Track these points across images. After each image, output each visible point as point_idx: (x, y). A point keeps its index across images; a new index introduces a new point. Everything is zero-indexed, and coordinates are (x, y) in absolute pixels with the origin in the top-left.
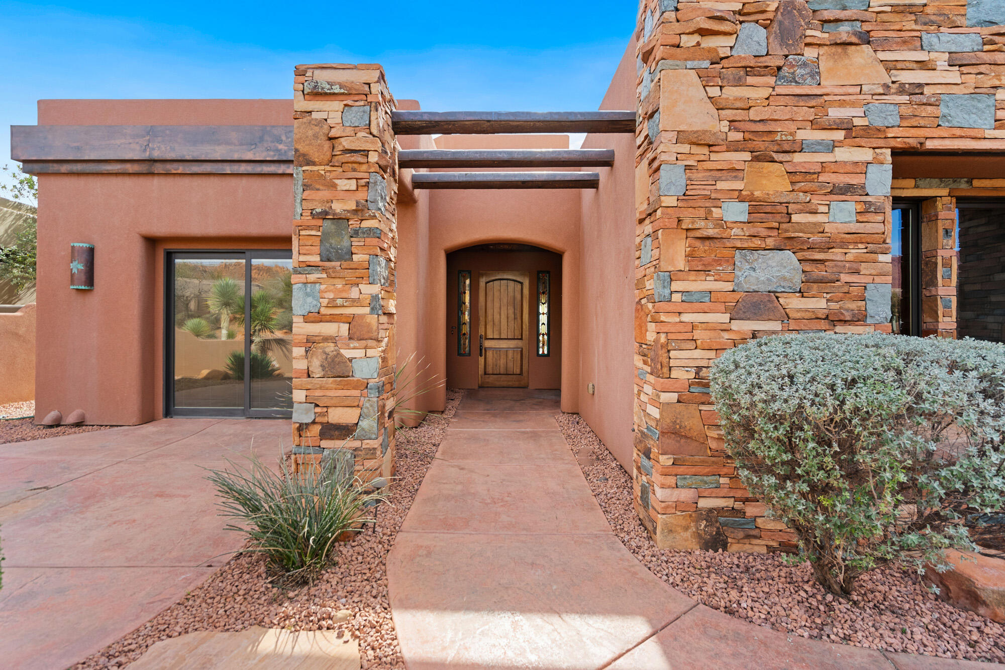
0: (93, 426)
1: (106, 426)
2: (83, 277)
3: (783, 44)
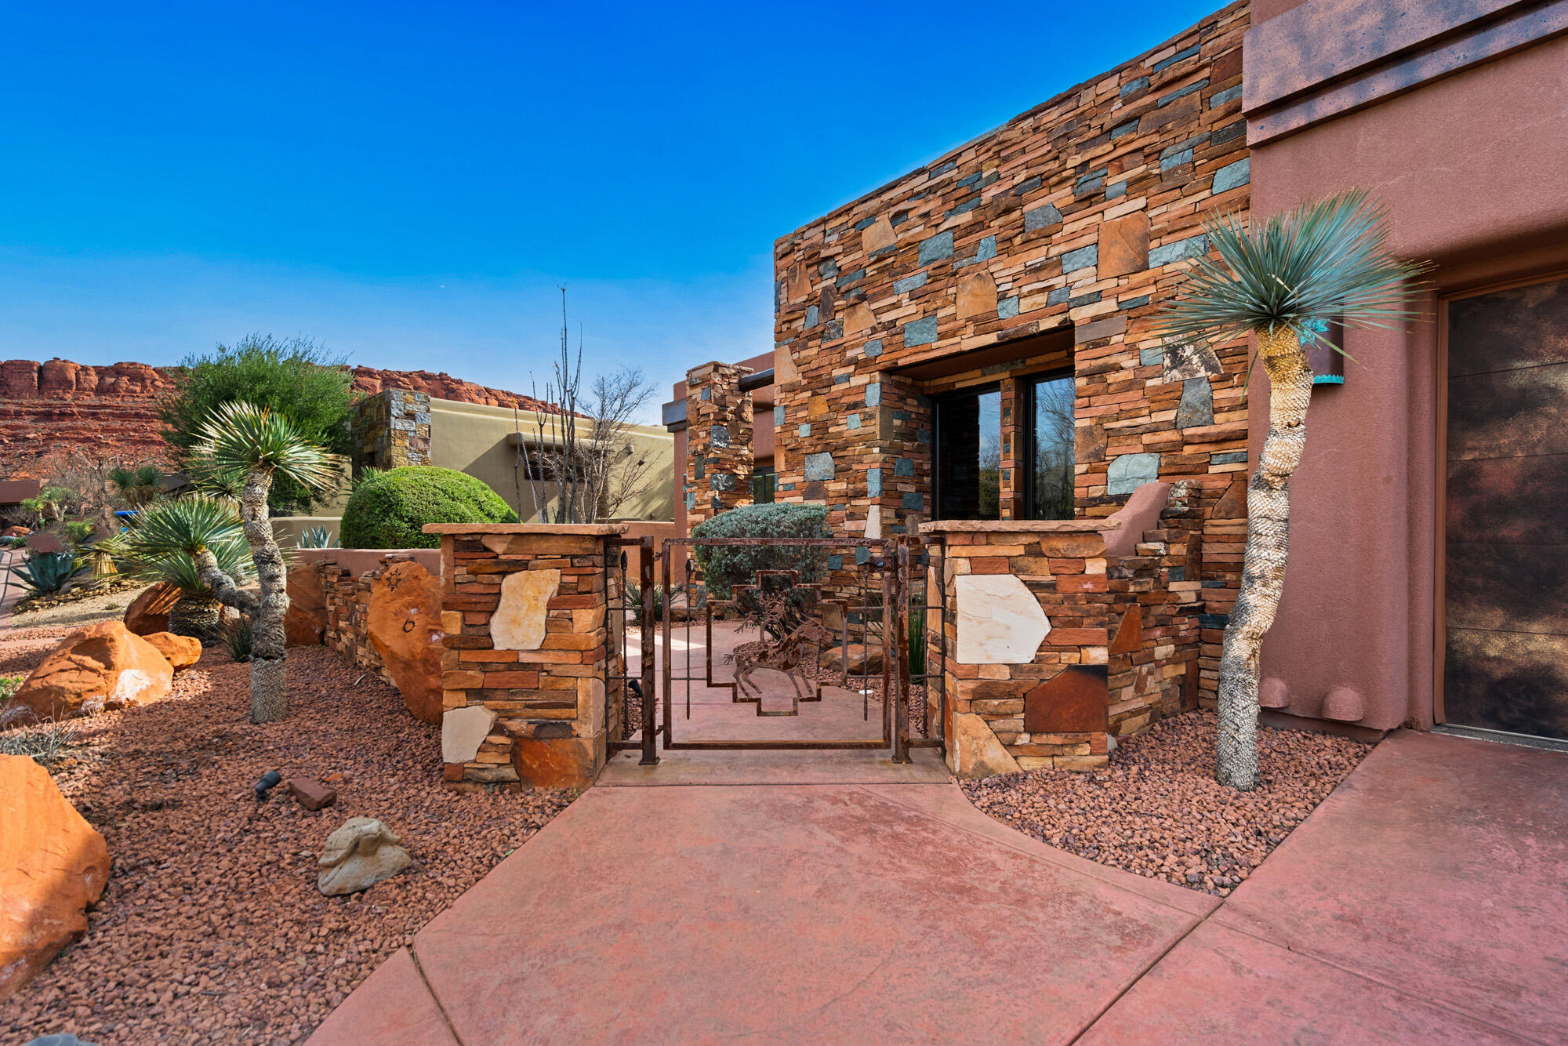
3: (824, 315)
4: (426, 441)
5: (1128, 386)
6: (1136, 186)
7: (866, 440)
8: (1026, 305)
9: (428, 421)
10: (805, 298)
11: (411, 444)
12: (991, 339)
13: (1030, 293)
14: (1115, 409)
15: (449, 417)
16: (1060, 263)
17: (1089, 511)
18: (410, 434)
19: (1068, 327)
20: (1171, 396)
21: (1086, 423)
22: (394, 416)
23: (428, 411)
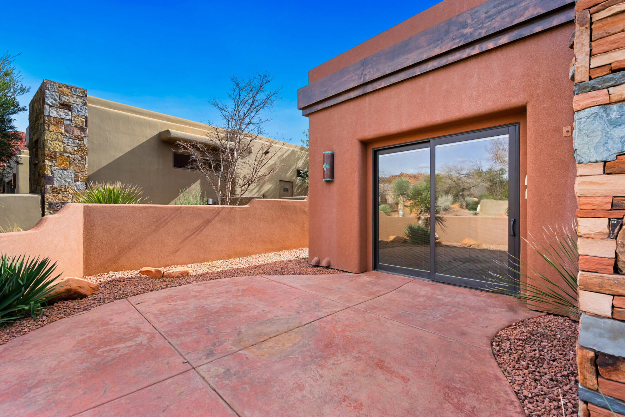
0: (334, 269)
1: (341, 271)
2: (329, 174)
4: (83, 130)
9: (85, 113)
11: (66, 131)
15: (107, 113)
18: (65, 122)
22: (48, 104)
23: (85, 104)
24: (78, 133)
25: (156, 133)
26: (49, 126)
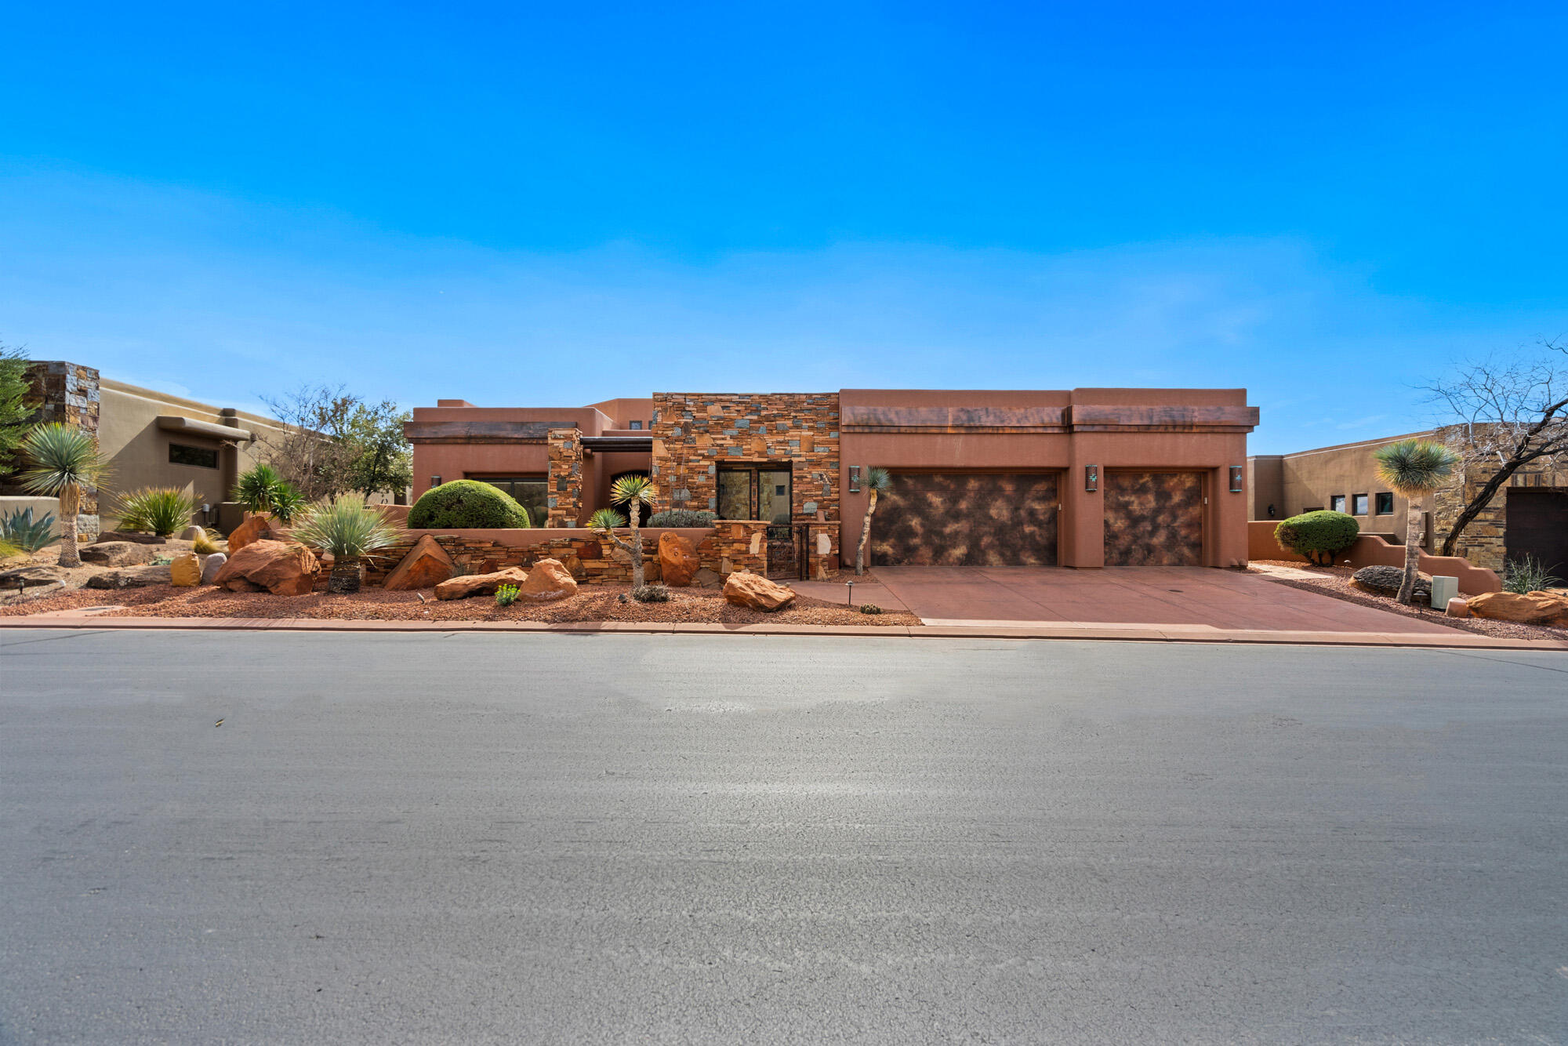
3: (685, 433)
4: (95, 419)
5: (809, 483)
6: (810, 428)
7: (709, 487)
8: (777, 452)
9: (97, 399)
10: (673, 423)
11: (82, 422)
12: (765, 460)
13: (779, 449)
14: (805, 489)
16: (788, 443)
17: (798, 517)
18: (82, 411)
19: (791, 462)
20: (820, 487)
21: (797, 491)
22: (68, 391)
23: (97, 388)
24: (91, 423)
25: (153, 418)
26: (69, 417)
